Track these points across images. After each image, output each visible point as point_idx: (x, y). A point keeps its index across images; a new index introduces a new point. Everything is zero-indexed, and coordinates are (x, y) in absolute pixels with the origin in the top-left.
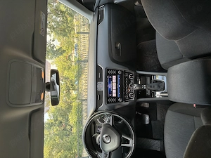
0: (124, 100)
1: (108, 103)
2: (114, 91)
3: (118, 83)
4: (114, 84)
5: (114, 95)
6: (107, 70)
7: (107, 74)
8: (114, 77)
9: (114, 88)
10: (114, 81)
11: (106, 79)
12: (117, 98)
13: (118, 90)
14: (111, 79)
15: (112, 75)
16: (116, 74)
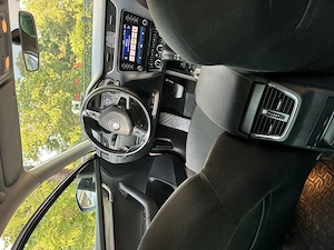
0: (147, 69)
1: (121, 69)
2: (133, 53)
3: (141, 40)
4: (134, 41)
5: (132, 59)
6: (125, 13)
7: (124, 21)
8: (135, 29)
9: (133, 47)
10: (134, 35)
11: (122, 30)
12: (135, 64)
13: (140, 52)
14: (130, 32)
15: (132, 24)
16: (139, 25)
